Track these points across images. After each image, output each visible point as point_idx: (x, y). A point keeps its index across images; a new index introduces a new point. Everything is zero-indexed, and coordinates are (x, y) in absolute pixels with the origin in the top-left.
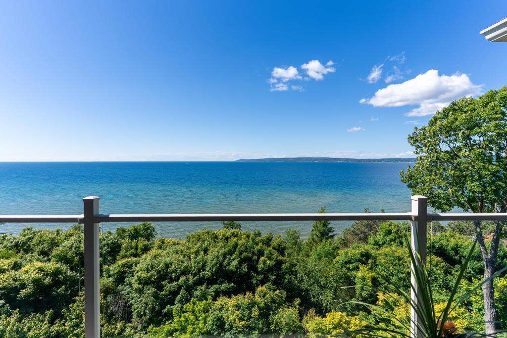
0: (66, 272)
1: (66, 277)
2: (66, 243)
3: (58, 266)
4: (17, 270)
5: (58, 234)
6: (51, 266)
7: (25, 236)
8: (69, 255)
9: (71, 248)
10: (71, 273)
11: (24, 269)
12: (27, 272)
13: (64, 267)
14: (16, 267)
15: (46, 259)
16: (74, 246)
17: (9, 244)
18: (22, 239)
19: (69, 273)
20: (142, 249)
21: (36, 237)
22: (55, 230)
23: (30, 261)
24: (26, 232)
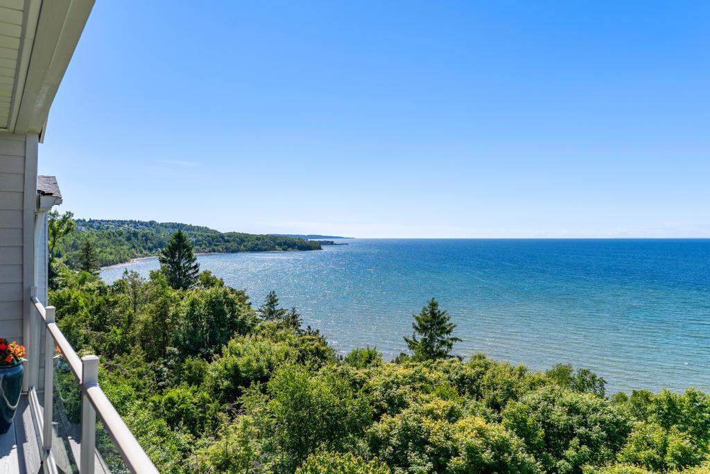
0: (516, 452)
1: (514, 460)
2: (531, 397)
3: (506, 435)
4: (453, 422)
5: (521, 375)
6: (498, 431)
7: (473, 367)
8: (530, 421)
9: (535, 408)
10: (526, 455)
11: (461, 423)
12: (463, 429)
13: (516, 441)
14: (452, 416)
15: (495, 415)
16: (541, 406)
17: (454, 377)
18: (470, 372)
19: (520, 455)
20: (676, 457)
21: (489, 374)
22: (517, 368)
23: (473, 413)
24: (477, 361)
